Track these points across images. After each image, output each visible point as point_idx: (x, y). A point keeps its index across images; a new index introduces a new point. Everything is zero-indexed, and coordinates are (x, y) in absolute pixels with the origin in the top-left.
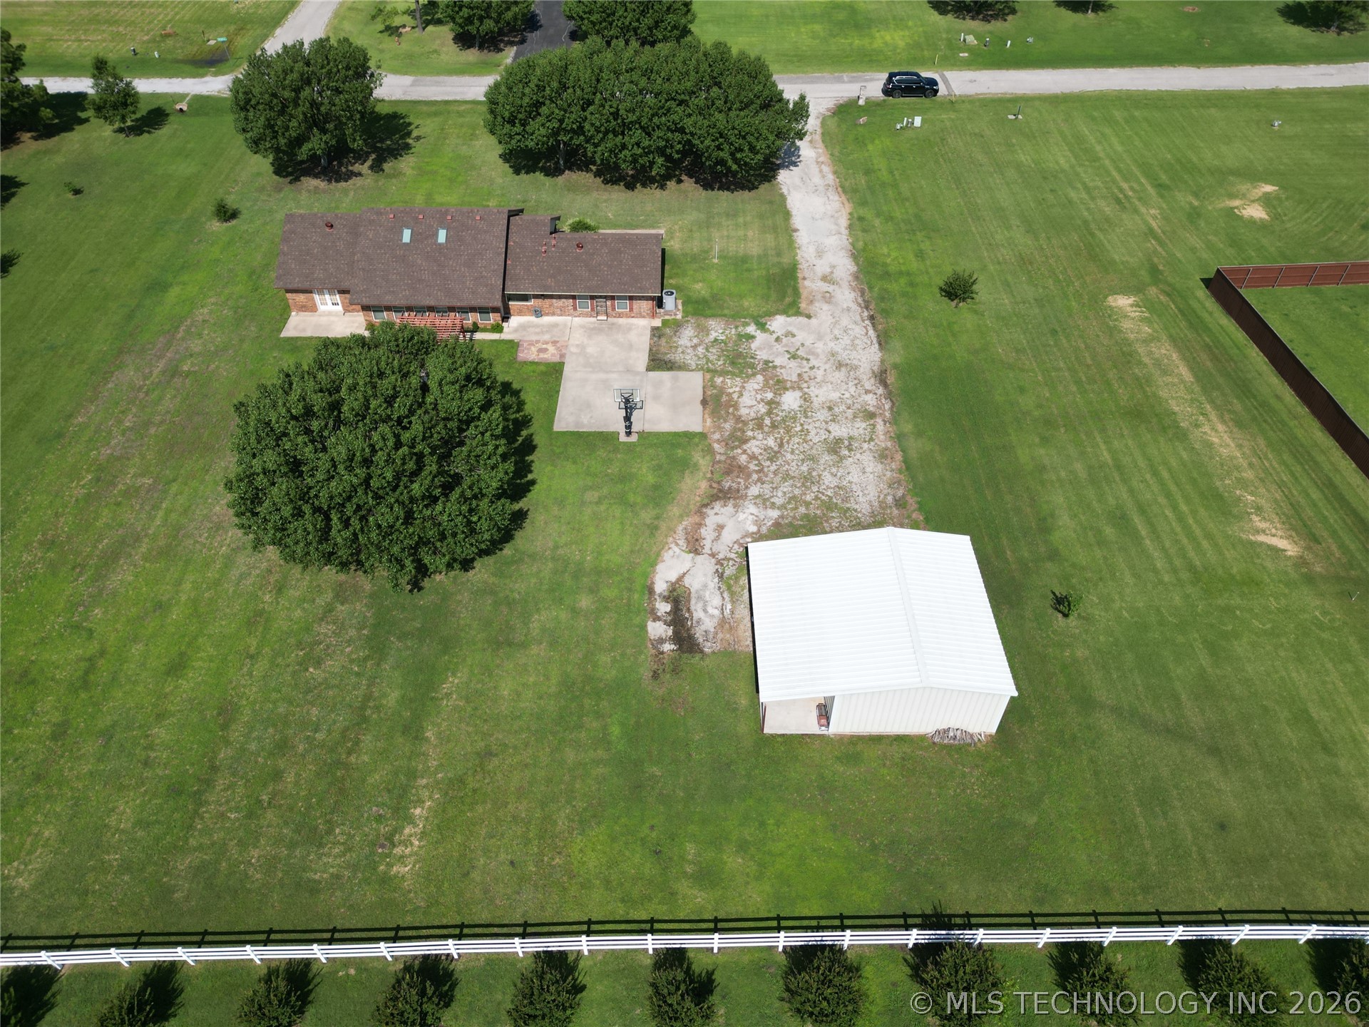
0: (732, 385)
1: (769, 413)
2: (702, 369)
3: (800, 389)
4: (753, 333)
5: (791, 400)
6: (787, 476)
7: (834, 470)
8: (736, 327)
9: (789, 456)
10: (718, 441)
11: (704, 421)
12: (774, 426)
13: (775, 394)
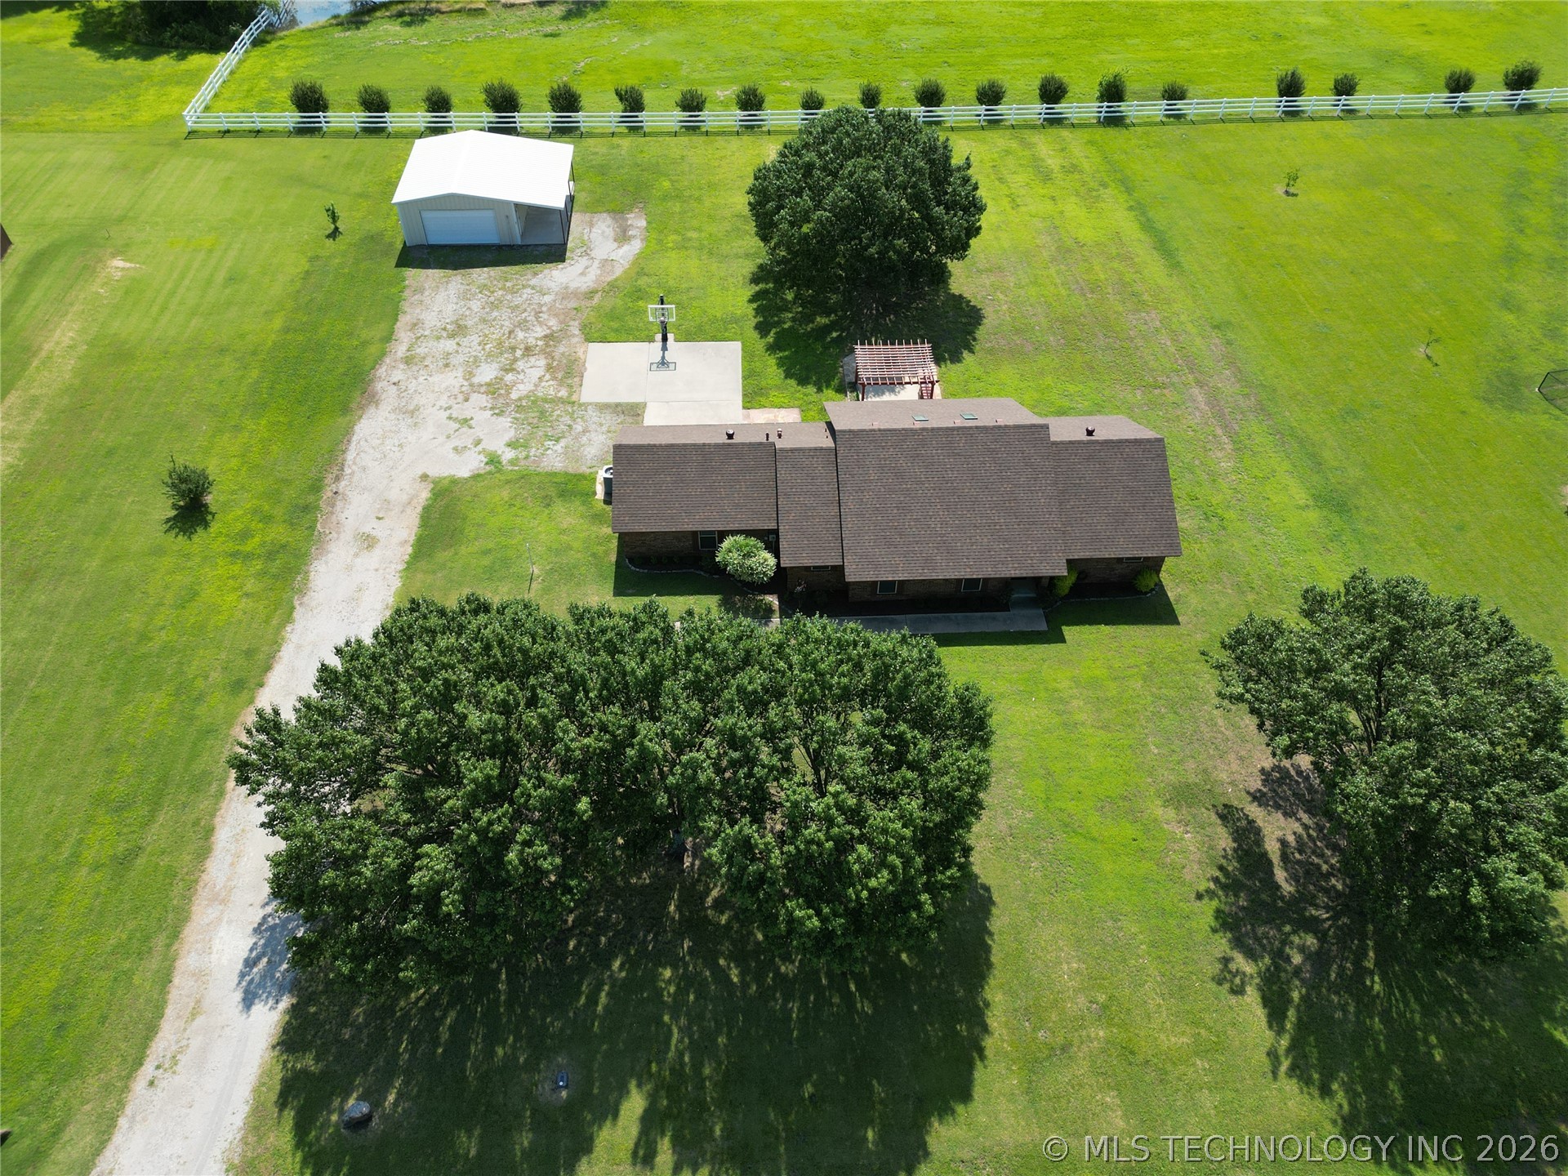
0: (550, 388)
1: (516, 360)
2: (580, 405)
3: (471, 385)
4: (508, 449)
5: (487, 373)
6: (514, 309)
7: (467, 313)
8: (527, 457)
9: (507, 323)
10: (574, 335)
11: (585, 352)
12: (513, 349)
13: (502, 379)
